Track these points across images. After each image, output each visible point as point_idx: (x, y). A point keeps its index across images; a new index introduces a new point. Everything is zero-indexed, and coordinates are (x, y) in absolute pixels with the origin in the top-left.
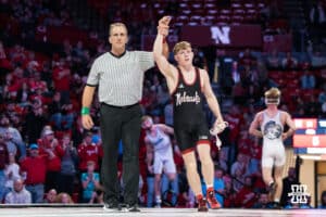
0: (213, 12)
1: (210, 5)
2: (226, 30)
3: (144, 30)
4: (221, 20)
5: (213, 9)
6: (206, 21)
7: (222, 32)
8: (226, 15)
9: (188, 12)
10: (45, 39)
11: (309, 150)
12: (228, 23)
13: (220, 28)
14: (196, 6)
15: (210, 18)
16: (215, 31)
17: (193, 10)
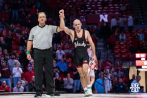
0: (100, 8)
1: (99, 5)
2: (106, 16)
3: (71, 16)
4: (104, 12)
5: (100, 7)
6: (98, 12)
7: (105, 17)
8: (106, 9)
9: (90, 8)
10: (29, 21)
11: (143, 67)
12: (107, 13)
13: (104, 15)
14: (93, 6)
15: (99, 11)
16: (102, 16)
17: (92, 7)
